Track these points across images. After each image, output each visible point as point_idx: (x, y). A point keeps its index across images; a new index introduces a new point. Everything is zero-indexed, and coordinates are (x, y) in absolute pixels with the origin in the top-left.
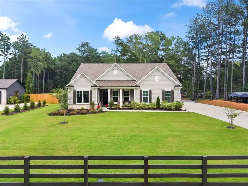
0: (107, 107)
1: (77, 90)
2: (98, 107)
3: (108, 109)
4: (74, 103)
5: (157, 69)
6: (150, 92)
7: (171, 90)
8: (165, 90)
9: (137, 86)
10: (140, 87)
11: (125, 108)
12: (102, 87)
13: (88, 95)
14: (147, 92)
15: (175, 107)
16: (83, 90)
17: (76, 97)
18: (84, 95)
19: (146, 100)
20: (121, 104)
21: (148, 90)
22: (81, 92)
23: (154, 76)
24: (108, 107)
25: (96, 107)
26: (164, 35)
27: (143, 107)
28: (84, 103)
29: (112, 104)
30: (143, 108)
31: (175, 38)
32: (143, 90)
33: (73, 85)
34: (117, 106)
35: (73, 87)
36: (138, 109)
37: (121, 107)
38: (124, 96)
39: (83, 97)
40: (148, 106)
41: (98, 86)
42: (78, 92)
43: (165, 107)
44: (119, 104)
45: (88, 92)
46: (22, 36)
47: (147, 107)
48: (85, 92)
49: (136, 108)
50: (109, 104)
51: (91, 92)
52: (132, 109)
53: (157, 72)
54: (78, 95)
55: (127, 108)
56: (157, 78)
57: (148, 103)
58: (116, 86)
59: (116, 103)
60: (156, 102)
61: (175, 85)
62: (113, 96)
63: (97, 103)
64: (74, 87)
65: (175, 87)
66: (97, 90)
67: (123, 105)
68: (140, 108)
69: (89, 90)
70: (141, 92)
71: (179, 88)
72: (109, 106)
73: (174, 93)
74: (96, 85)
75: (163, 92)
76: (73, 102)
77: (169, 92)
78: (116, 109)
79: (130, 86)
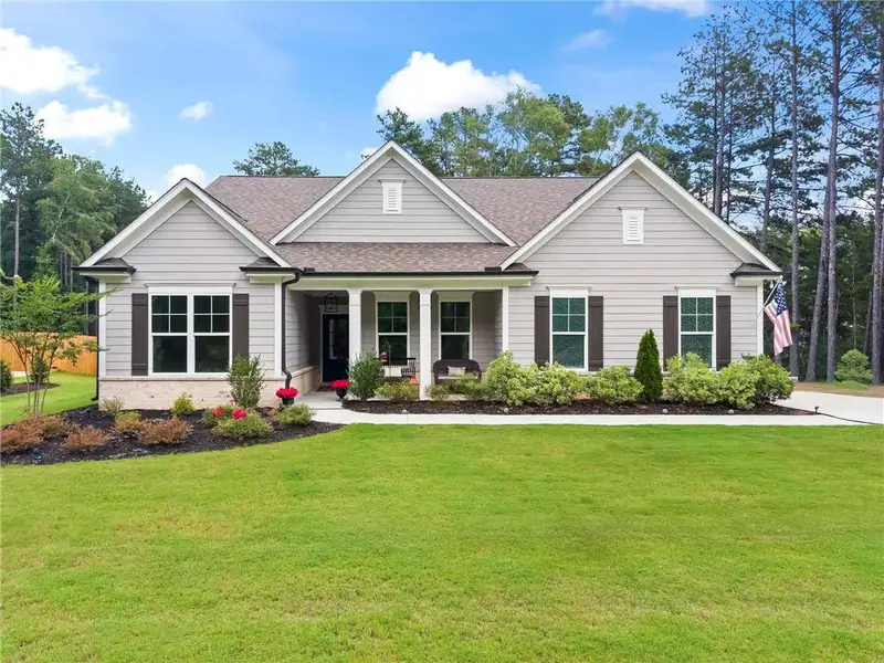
0: (342, 393)
1: (153, 291)
2: (287, 396)
3: (348, 405)
4: (139, 368)
5: (635, 172)
6: (597, 304)
7: (712, 294)
8: (683, 294)
9: (517, 270)
10: (535, 273)
11: (453, 398)
12: (309, 273)
13: (221, 324)
14: (577, 304)
15: (751, 394)
16: (190, 293)
17: (151, 334)
18: (200, 324)
19: (569, 351)
20: (425, 378)
21: (584, 294)
22: (180, 302)
23: (616, 212)
24: (350, 397)
25: (268, 396)
26: (578, 107)
27: (559, 393)
28: (197, 370)
29: (371, 378)
30: (561, 399)
31: (630, 114)
32: (554, 294)
33: (130, 262)
34: (404, 388)
35: (132, 271)
36: (530, 406)
37: (423, 397)
38: (440, 334)
39: (191, 335)
40: (588, 385)
41: (283, 264)
42: (160, 302)
43: (691, 393)
44: (410, 375)
45: (221, 302)
46: (13, 108)
47: (584, 396)
48: (201, 302)
49: (518, 403)
50: (351, 380)
51: (242, 302)
52: (495, 407)
53: (635, 190)
54: (160, 324)
55: (461, 398)
56: (633, 224)
57: (583, 371)
58: (394, 269)
59: (394, 371)
60: (635, 363)
61: (735, 266)
62: (377, 334)
63: (278, 373)
64: (137, 275)
65: (734, 275)
66: (278, 290)
67: (437, 382)
68: (539, 400)
69: (227, 291)
70: (541, 304)
71: (760, 279)
72: (353, 391)
73: (733, 310)
74: (269, 260)
75: (669, 304)
76: (129, 366)
77: (705, 303)
78: (396, 405)
79: (482, 269)
